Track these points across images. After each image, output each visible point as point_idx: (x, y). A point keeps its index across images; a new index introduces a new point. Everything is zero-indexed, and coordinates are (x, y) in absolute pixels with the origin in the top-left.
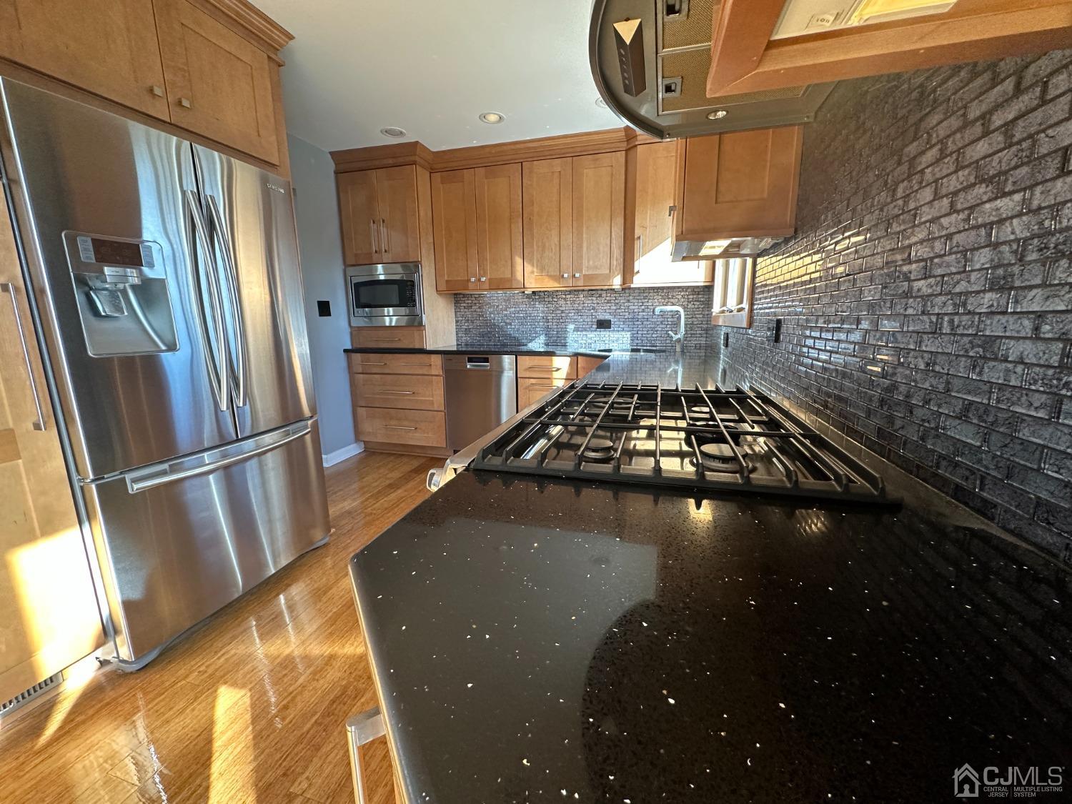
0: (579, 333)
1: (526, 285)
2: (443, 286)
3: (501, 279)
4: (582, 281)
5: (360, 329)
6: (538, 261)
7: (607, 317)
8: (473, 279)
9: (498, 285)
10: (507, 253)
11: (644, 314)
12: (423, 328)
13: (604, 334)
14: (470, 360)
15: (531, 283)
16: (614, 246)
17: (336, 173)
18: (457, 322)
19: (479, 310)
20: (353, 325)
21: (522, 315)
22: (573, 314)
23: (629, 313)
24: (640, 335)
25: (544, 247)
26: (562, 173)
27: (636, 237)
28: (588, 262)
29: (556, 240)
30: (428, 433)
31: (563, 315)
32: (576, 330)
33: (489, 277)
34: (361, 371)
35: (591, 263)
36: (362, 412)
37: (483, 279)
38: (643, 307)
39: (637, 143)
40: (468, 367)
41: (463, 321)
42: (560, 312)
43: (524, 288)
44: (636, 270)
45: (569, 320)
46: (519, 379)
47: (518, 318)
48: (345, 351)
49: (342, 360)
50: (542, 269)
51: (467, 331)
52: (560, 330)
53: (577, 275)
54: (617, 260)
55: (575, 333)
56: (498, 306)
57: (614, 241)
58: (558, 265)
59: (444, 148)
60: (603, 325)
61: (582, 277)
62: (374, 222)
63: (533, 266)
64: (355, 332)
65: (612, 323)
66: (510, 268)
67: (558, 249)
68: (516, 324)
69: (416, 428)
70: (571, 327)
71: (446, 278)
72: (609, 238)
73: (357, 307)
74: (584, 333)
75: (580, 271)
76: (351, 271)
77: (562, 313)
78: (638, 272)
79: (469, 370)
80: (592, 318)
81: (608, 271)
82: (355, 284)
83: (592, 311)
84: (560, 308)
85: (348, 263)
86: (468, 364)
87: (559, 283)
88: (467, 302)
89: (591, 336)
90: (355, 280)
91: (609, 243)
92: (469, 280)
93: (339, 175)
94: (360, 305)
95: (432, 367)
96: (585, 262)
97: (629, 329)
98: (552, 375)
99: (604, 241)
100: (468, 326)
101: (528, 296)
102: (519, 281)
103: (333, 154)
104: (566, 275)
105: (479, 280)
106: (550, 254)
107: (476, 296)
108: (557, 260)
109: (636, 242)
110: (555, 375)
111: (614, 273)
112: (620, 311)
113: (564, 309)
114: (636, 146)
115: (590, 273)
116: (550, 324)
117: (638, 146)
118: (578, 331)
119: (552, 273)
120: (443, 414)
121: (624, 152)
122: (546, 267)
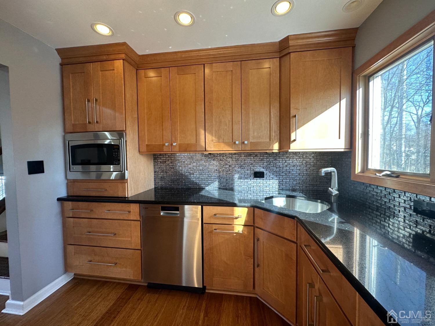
0: (242, 180)
1: (207, 149)
2: (144, 149)
3: (188, 144)
4: (249, 146)
5: (75, 181)
6: (216, 132)
7: (262, 170)
8: (167, 144)
9: (186, 148)
10: (193, 126)
11: (287, 168)
12: (125, 181)
13: (259, 180)
14: (163, 209)
15: (211, 148)
16: (272, 122)
17: (61, 65)
18: (155, 172)
19: (171, 164)
20: (68, 178)
21: (201, 168)
22: (237, 168)
23: (276, 168)
24: (284, 183)
25: (220, 122)
26: (233, 71)
27: (291, 116)
28: (253, 133)
29: (230, 117)
30: (126, 267)
31: (230, 168)
32: (240, 178)
33: (179, 143)
34: (71, 216)
35: (256, 134)
36: (70, 248)
37: (174, 144)
38: (286, 164)
39: (290, 51)
40: (162, 214)
41: (160, 172)
42: (228, 166)
43: (205, 151)
44: (292, 139)
45: (235, 172)
46: (204, 225)
47: (199, 170)
48: (59, 199)
49: (56, 207)
50: (219, 137)
51: (162, 178)
52: (228, 178)
53: (246, 142)
54: (275, 132)
55: (239, 180)
56: (184, 162)
57: (272, 119)
58: (231, 135)
59: (147, 52)
60: (259, 175)
61: (250, 144)
62: (89, 101)
63: (212, 135)
64: (70, 184)
65: (265, 174)
66: (195, 136)
67: (231, 123)
68: (197, 174)
69: (116, 264)
70: (237, 176)
71: (146, 143)
72: (269, 117)
73: (72, 165)
74: (245, 180)
75: (248, 140)
76: (69, 137)
77: (230, 167)
78: (295, 140)
79: (163, 216)
80: (251, 171)
81: (268, 140)
82: (71, 147)
83: (251, 166)
84: (228, 164)
85: (67, 131)
86: (161, 211)
87: (232, 148)
88: (163, 158)
89: (250, 182)
90: (72, 144)
91: (268, 120)
92: (164, 145)
93: (64, 66)
94: (74, 162)
95: (131, 213)
96: (251, 133)
97: (277, 178)
98: (233, 222)
99: (265, 118)
100: (163, 175)
101: (206, 156)
102: (202, 146)
103: (60, 51)
104: (237, 142)
105: (172, 145)
106: (225, 127)
107: (169, 155)
108: (231, 131)
109: (291, 120)
110: (236, 222)
111: (273, 141)
112: (270, 166)
113: (231, 164)
114: (290, 53)
115: (255, 141)
116: (221, 174)
117: (291, 53)
118: (241, 179)
119: (227, 141)
120: (140, 251)
121: (279, 58)
122: (222, 136)
